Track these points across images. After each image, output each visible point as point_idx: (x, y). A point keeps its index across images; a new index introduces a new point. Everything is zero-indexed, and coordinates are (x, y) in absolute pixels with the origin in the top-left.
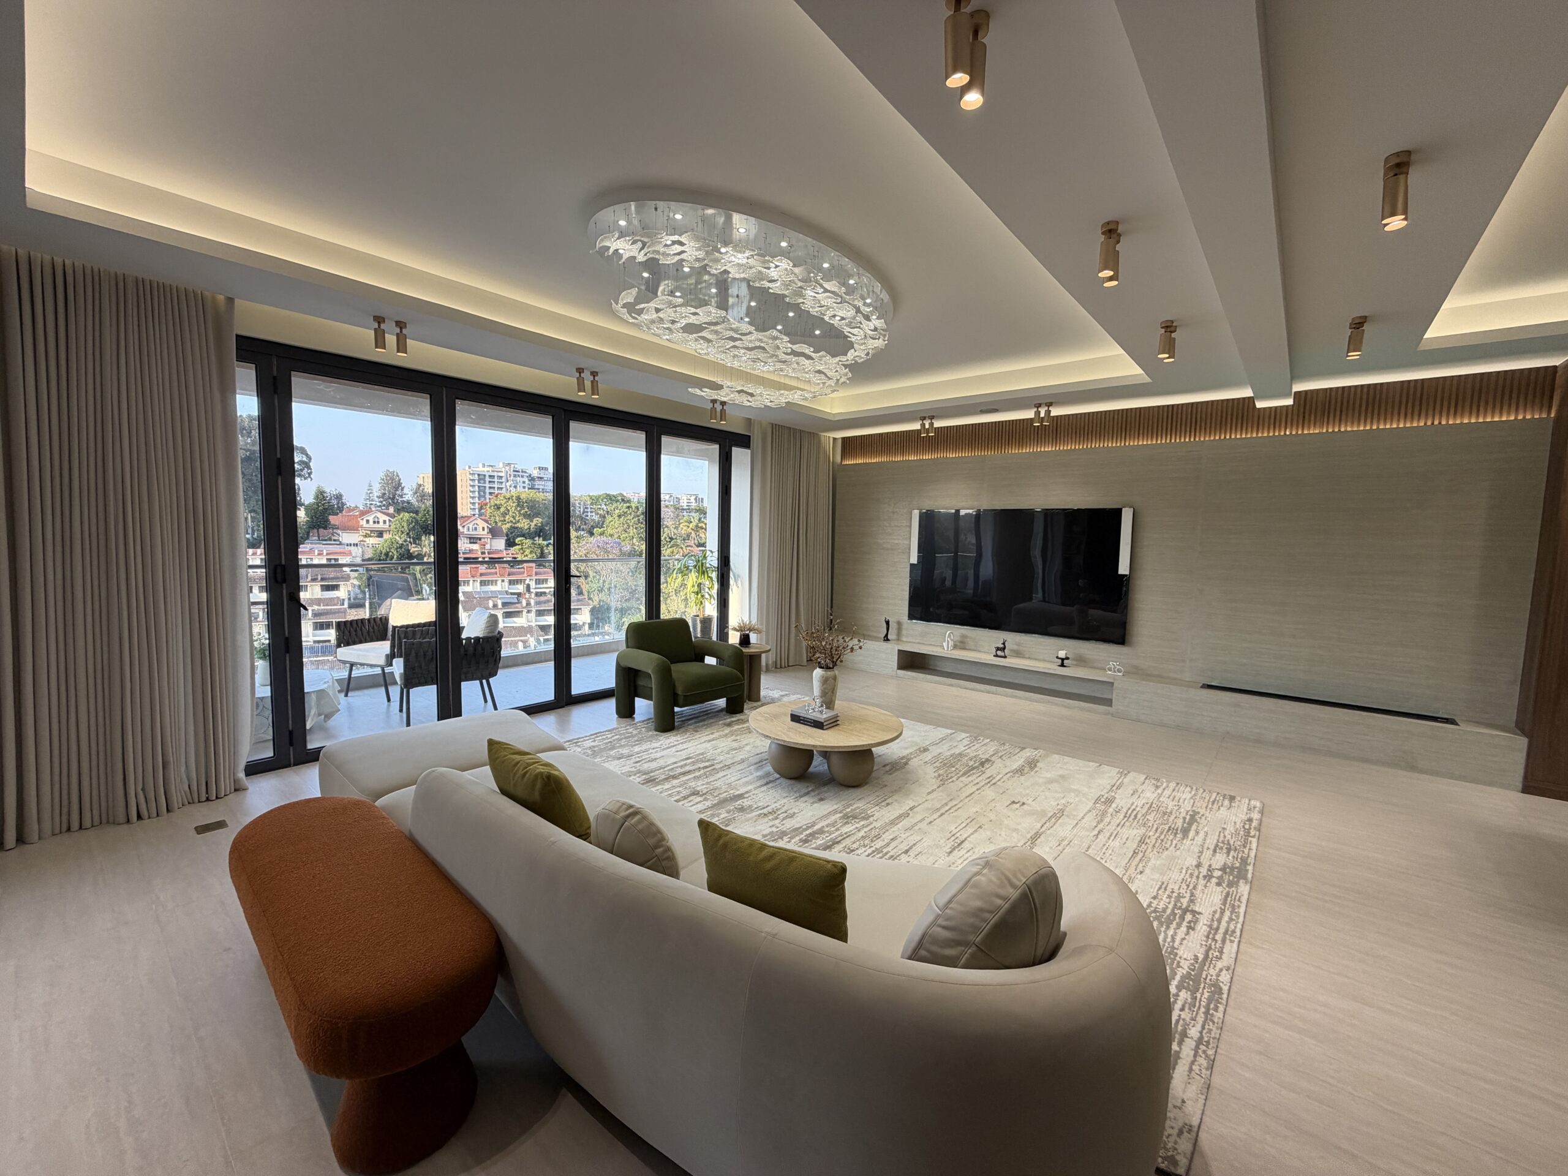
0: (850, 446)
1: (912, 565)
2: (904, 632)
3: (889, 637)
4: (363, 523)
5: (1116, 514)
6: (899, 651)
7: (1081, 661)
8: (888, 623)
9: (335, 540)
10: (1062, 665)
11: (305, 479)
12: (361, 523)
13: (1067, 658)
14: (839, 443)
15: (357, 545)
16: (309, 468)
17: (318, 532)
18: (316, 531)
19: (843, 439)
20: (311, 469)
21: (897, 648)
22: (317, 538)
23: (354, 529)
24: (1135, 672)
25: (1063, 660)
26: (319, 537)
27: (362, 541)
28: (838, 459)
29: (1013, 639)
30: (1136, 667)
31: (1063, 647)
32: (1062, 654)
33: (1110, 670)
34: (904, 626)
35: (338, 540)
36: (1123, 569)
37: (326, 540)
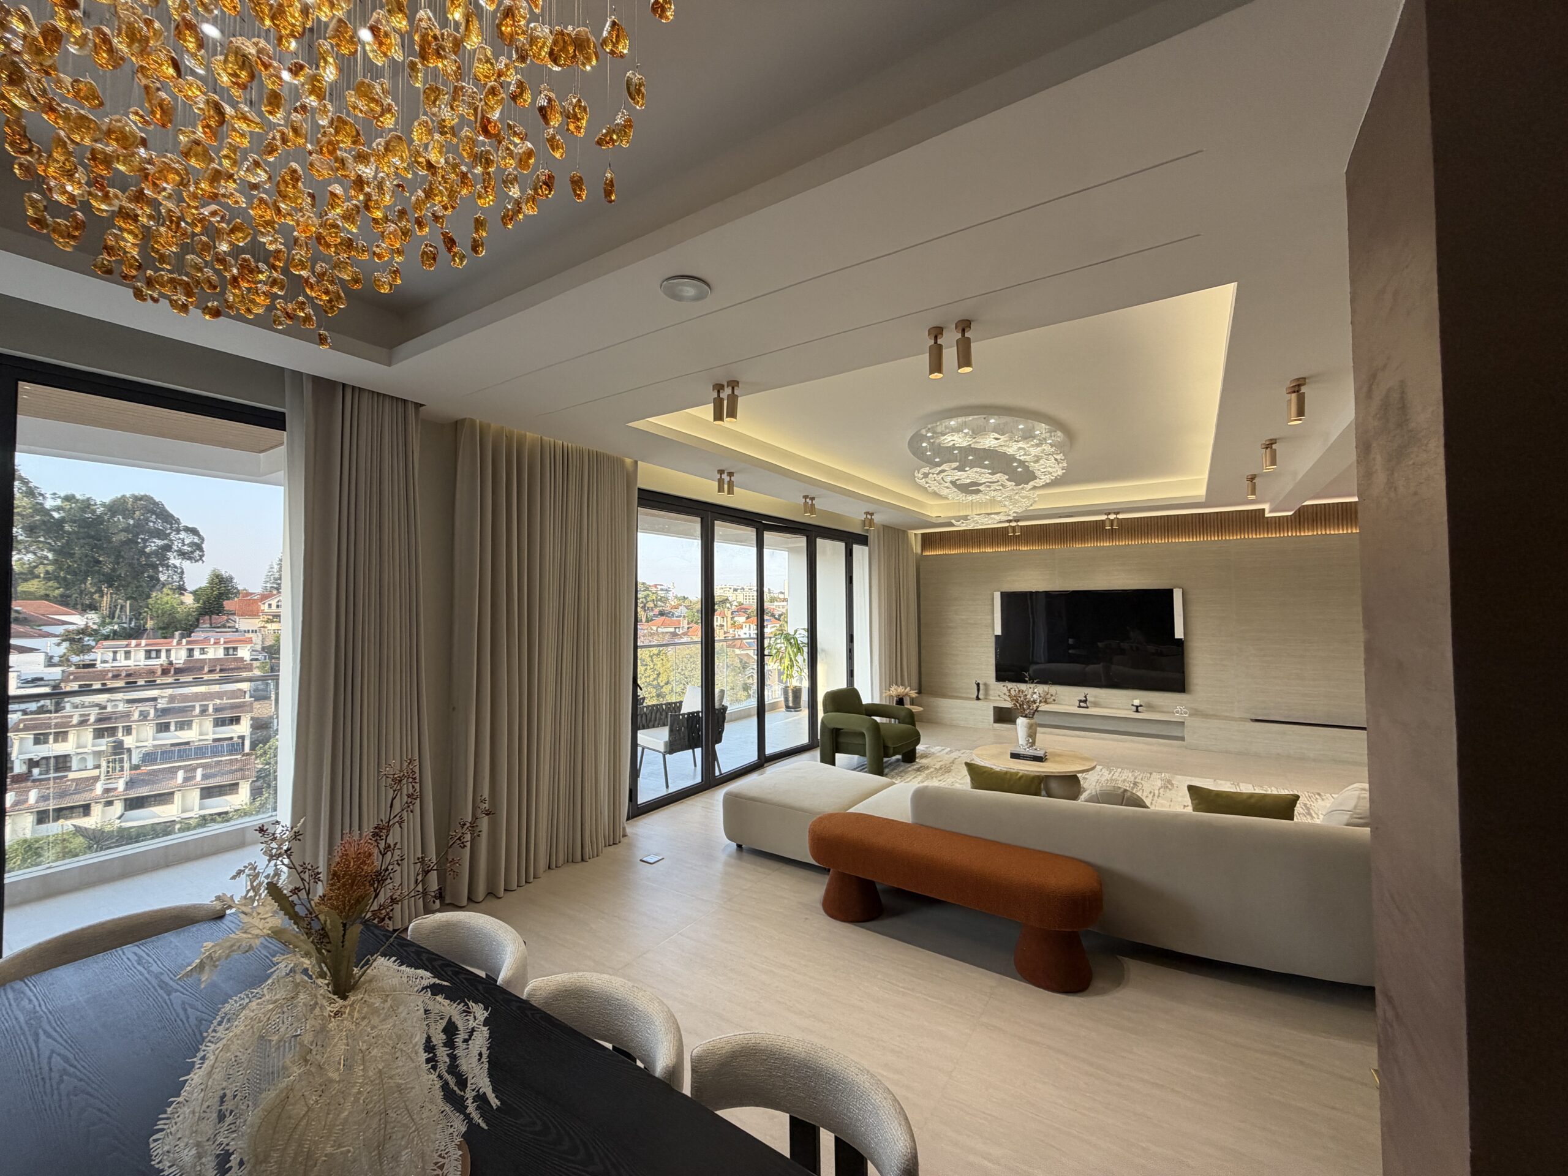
0: (928, 541)
1: (997, 637)
2: (991, 692)
3: (980, 697)
4: (265, 608)
5: (1170, 593)
6: (995, 708)
7: (1150, 707)
8: (978, 685)
9: (229, 627)
10: (1137, 711)
11: (197, 561)
12: (262, 608)
13: (1141, 706)
14: (920, 537)
15: (256, 631)
16: (201, 550)
17: (210, 619)
18: (207, 617)
19: (923, 534)
20: (203, 551)
21: (992, 705)
22: (208, 625)
23: (254, 614)
24: (1195, 713)
25: (1137, 707)
26: (211, 624)
27: (264, 627)
28: (919, 551)
29: (1092, 693)
30: (1196, 710)
31: (1138, 697)
32: (1137, 702)
33: (1177, 712)
34: (992, 687)
35: (234, 627)
36: (1179, 634)
37: (218, 627)
